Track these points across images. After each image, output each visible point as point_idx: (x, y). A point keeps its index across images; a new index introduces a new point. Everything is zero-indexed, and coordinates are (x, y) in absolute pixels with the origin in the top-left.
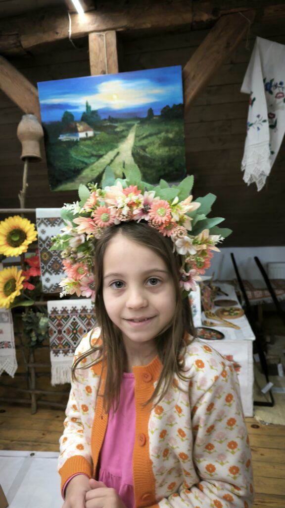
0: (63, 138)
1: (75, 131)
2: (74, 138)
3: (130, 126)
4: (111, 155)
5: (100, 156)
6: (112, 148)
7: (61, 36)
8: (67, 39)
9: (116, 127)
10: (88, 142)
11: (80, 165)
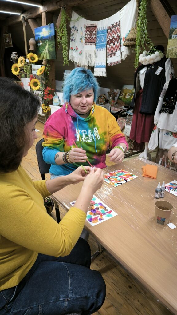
0: (38, 45)
1: (40, 43)
2: (40, 45)
3: (47, 41)
4: (45, 50)
5: (43, 50)
6: (45, 48)
7: (38, 14)
8: (39, 15)
9: (45, 42)
10: (41, 46)
11: (41, 53)
